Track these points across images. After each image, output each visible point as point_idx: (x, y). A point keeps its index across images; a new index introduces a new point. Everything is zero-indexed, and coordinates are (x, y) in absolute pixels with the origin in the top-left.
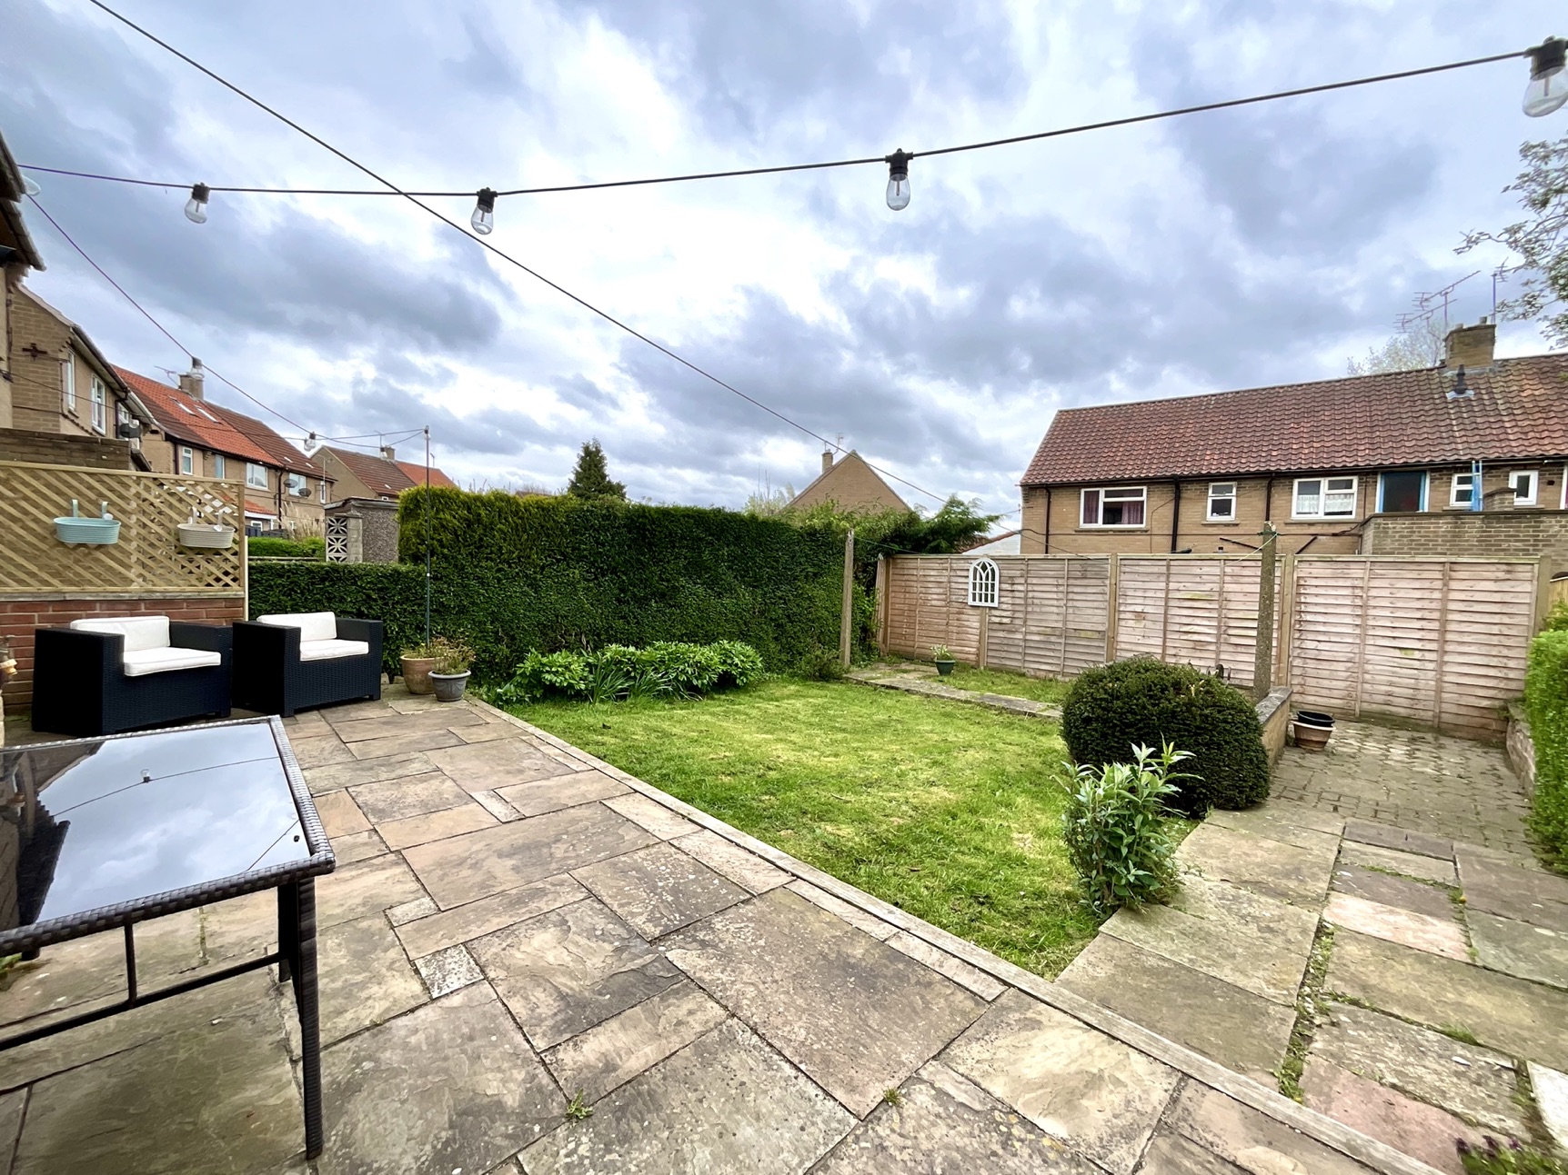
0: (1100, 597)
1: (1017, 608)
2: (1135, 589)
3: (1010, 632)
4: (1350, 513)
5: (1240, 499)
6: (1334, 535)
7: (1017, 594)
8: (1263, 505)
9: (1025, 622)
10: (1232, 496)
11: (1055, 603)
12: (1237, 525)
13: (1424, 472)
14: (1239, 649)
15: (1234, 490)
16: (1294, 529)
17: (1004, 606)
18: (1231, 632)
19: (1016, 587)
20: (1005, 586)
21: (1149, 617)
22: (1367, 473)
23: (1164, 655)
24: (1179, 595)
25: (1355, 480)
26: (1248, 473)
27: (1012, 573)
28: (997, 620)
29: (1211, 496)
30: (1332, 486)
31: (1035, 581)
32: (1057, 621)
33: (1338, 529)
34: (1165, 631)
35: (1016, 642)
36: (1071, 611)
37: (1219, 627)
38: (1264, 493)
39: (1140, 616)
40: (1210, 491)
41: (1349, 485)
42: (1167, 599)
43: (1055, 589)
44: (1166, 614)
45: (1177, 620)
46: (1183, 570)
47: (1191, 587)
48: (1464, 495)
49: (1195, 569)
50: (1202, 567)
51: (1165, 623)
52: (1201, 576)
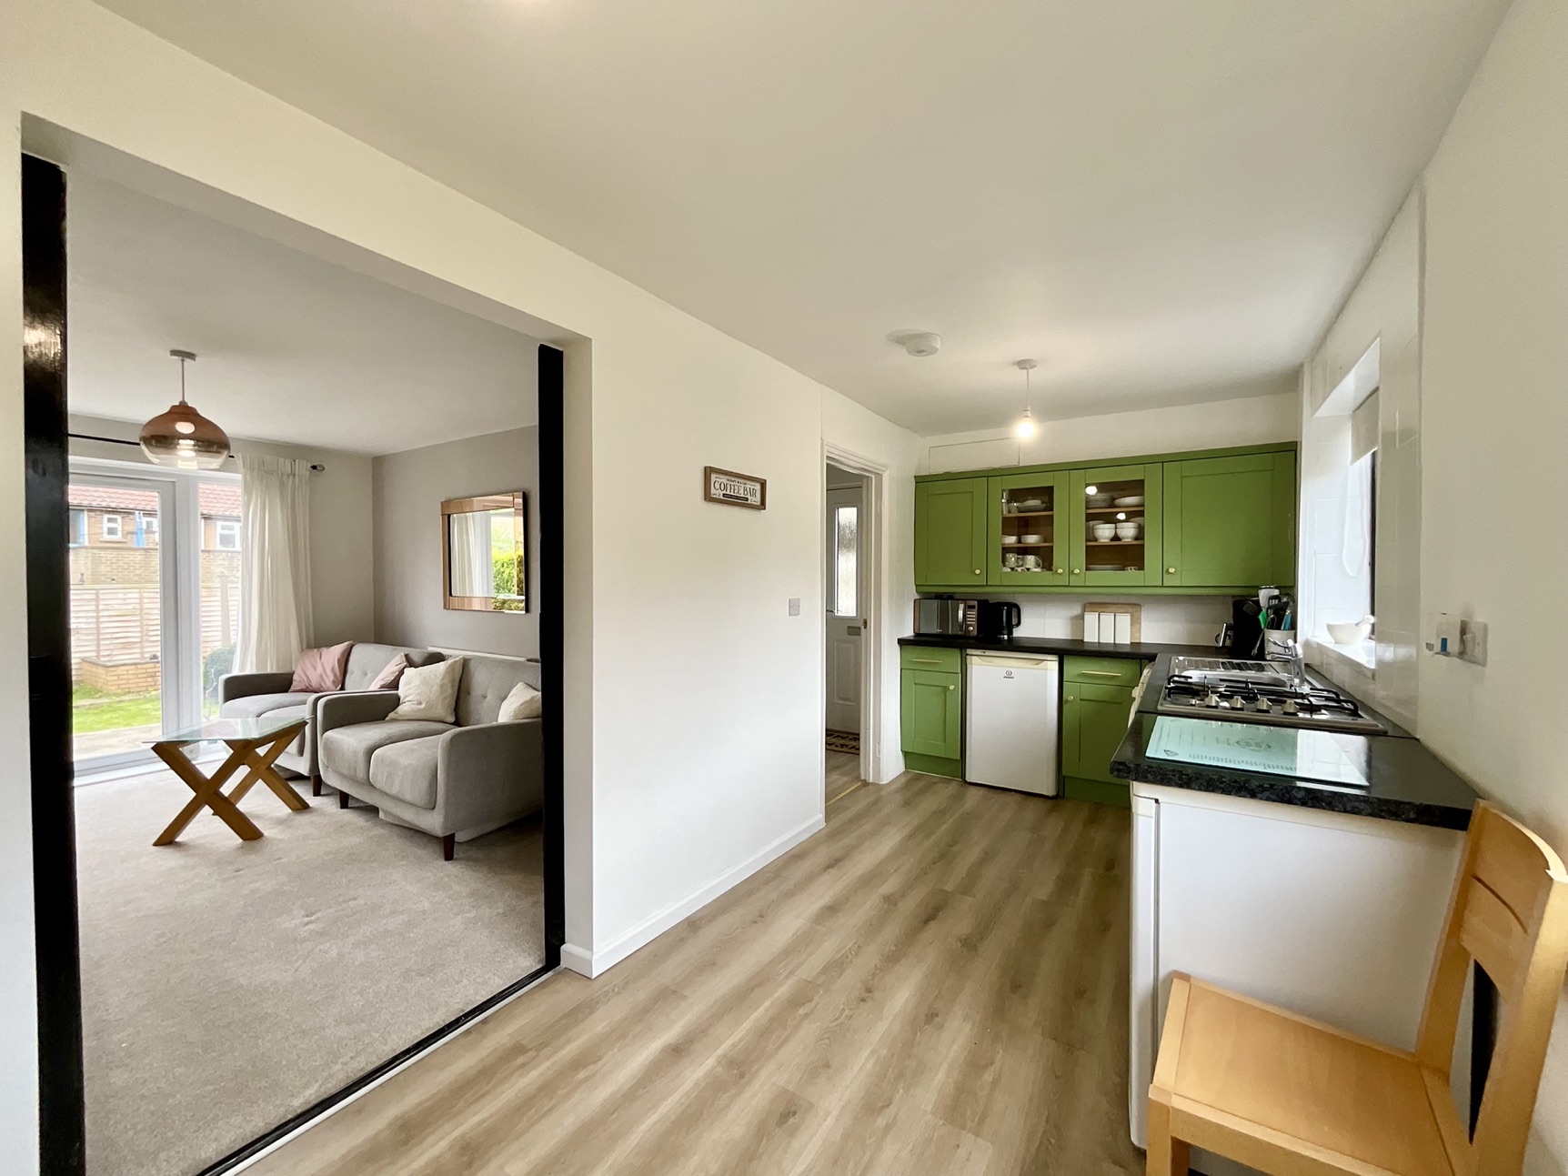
23: (98, 657)
24: (107, 613)
34: (98, 640)
37: (141, 631)
42: (97, 617)
44: (98, 628)
45: (108, 630)
46: (111, 596)
47: (116, 607)
48: (111, 531)
49: (121, 596)
50: (125, 594)
51: (98, 634)
52: (125, 599)
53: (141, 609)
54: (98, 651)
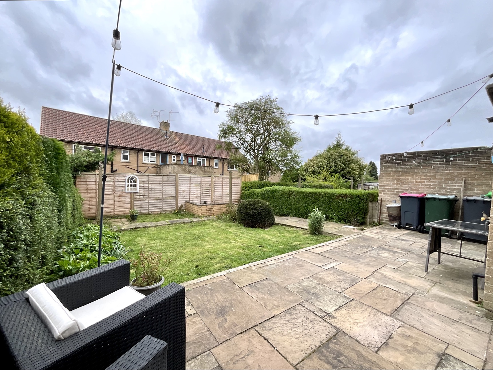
0: (173, 187)
1: (145, 192)
2: (183, 184)
3: (143, 200)
4: (155, 162)
5: (131, 155)
6: (152, 167)
7: (146, 187)
8: (136, 158)
9: (149, 197)
10: (128, 154)
11: (159, 189)
12: (130, 163)
13: (167, 154)
14: (205, 197)
15: (129, 152)
16: (144, 165)
17: (141, 192)
18: (203, 193)
19: (145, 185)
20: (141, 185)
21: (186, 191)
22: (158, 152)
23: (190, 201)
24: (193, 185)
25: (156, 154)
26: (133, 148)
27: (143, 180)
28: (138, 197)
29: (122, 154)
30: (152, 154)
31: (152, 183)
32: (160, 195)
33: (153, 166)
34: (190, 195)
35: (146, 204)
36: (164, 191)
37: (201, 192)
38: (137, 154)
39: (184, 191)
40: (122, 152)
41: (154, 155)
42: (190, 186)
43: (159, 185)
44: (190, 190)
45: (192, 191)
46: (194, 179)
47: (195, 183)
48: (174, 160)
49: (196, 179)
50: (197, 178)
51: (190, 192)
52: (197, 180)
53: (201, 184)
54: (190, 199)
